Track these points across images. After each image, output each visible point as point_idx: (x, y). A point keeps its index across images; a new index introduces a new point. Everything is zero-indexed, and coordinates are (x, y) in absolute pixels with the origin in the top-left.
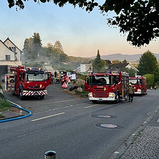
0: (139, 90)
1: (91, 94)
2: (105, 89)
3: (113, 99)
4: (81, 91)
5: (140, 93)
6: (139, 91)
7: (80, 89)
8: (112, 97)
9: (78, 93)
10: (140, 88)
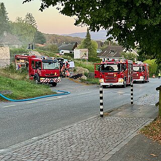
0: (141, 77)
1: (102, 80)
2: (115, 76)
3: (122, 84)
4: (86, 79)
5: (143, 80)
6: (142, 79)
7: (84, 77)
8: (121, 82)
9: (83, 81)
10: (142, 75)
